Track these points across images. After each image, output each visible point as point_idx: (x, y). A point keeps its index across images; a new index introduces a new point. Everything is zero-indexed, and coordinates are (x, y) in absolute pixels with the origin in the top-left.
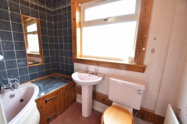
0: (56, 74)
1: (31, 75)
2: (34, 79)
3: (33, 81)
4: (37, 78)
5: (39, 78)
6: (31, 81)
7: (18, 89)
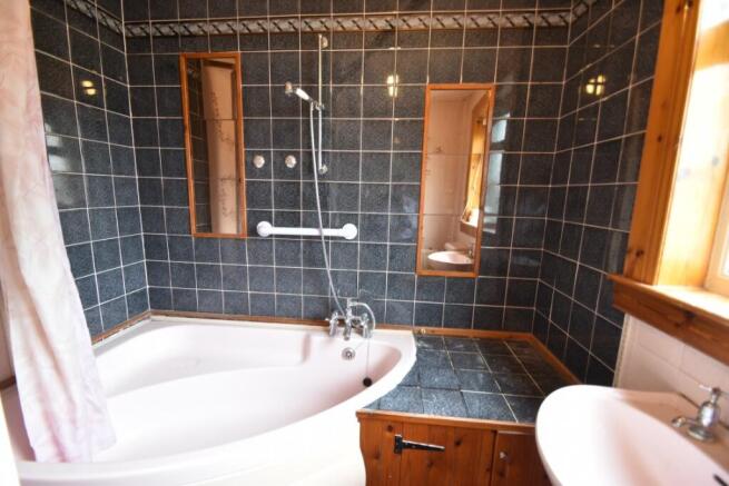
0: (528, 336)
1: (422, 309)
2: (427, 325)
3: (423, 330)
4: (439, 325)
5: (446, 329)
6: (417, 328)
7: (367, 341)
